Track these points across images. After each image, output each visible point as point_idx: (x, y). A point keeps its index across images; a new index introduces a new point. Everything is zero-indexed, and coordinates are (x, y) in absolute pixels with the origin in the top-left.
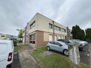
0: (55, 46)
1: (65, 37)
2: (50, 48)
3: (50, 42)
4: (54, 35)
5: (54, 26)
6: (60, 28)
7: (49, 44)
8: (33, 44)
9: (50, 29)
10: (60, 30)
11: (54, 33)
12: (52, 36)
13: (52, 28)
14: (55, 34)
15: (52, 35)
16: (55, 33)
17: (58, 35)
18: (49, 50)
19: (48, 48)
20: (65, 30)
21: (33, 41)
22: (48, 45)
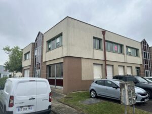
0: (106, 89)
1: (137, 68)
2: (96, 93)
3: (96, 82)
4: (106, 65)
5: (107, 41)
6: (121, 46)
7: (94, 86)
8: (57, 87)
9: (95, 51)
10: (122, 52)
11: (105, 60)
12: (100, 67)
13: (100, 48)
14: (107, 63)
15: (102, 65)
16: (107, 59)
17: (116, 65)
18: (94, 98)
19: (92, 93)
20: (137, 50)
21: (58, 78)
22: (91, 88)
